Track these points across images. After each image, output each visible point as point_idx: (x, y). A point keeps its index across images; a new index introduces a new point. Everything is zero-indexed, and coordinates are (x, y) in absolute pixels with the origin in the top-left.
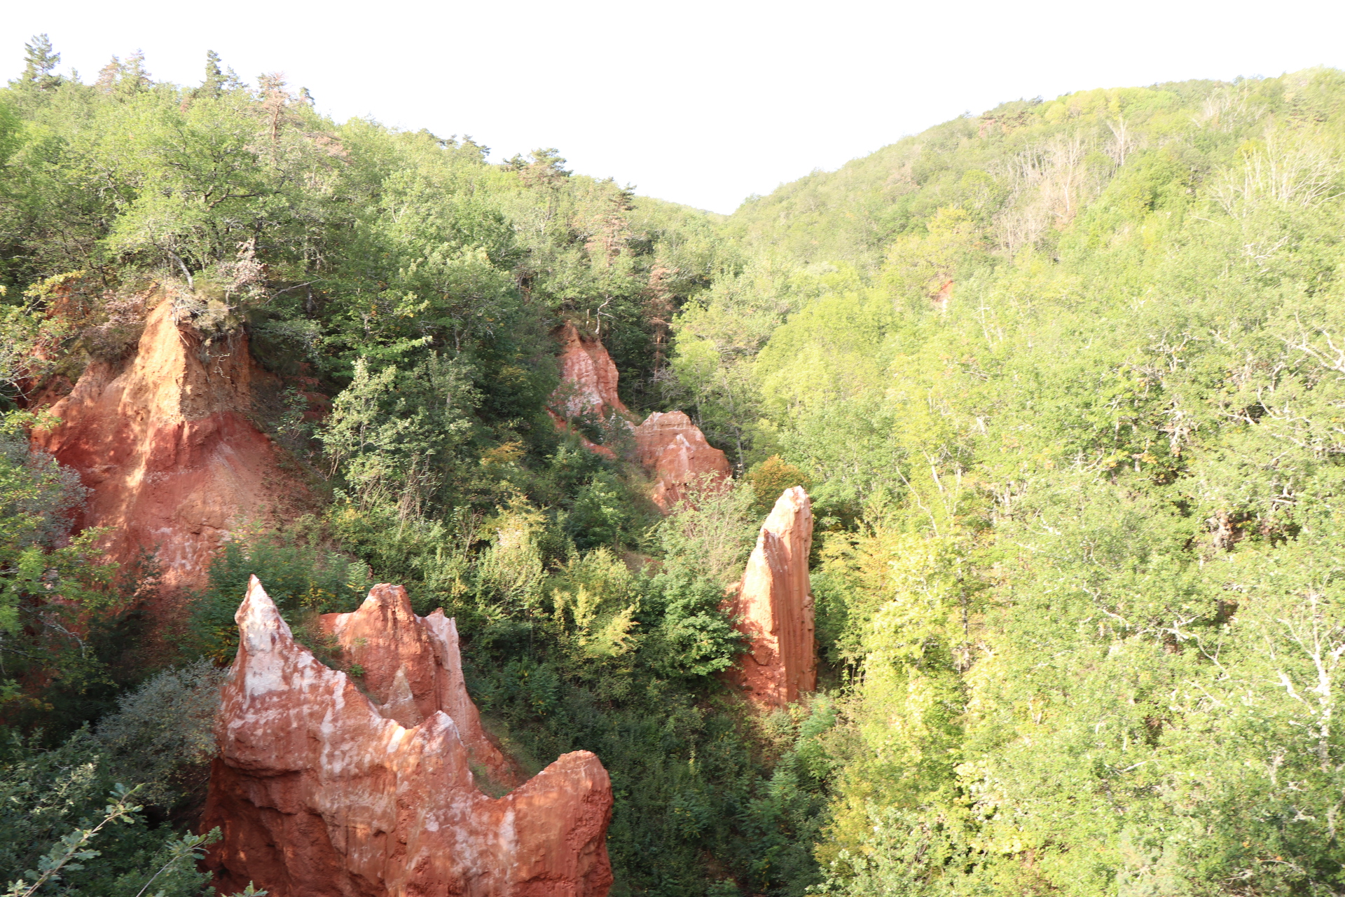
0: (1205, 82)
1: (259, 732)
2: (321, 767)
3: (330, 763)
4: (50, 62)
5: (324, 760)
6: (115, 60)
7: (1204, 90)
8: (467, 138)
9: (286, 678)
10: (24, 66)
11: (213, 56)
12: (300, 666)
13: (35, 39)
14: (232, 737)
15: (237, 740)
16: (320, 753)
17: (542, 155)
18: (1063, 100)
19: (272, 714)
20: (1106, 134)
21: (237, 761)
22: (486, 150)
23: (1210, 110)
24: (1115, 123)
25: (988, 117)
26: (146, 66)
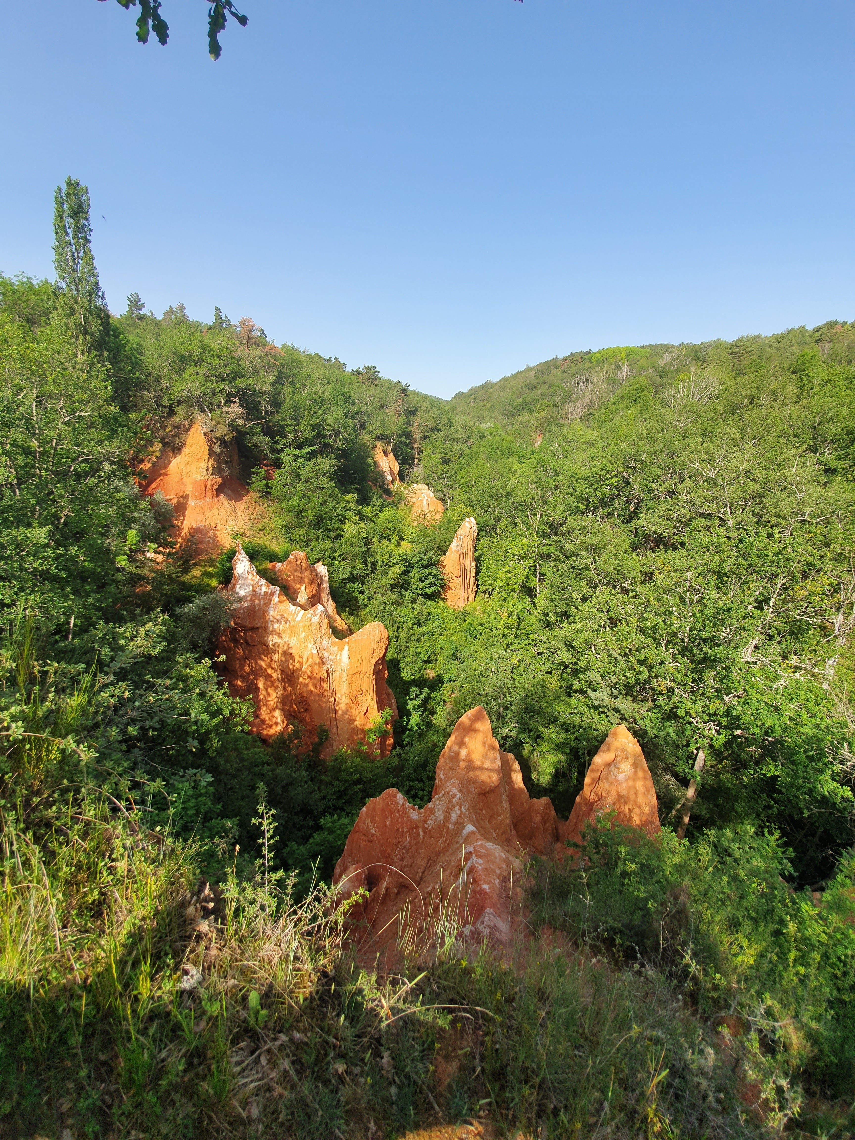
0: (666, 345)
4: (140, 307)
6: (171, 308)
7: (666, 348)
8: (336, 359)
10: (127, 309)
11: (218, 310)
12: (260, 584)
13: (132, 295)
17: (369, 368)
18: (600, 352)
19: (247, 604)
20: (618, 367)
22: (344, 365)
23: (667, 358)
24: (623, 364)
25: (565, 359)
26: (187, 312)
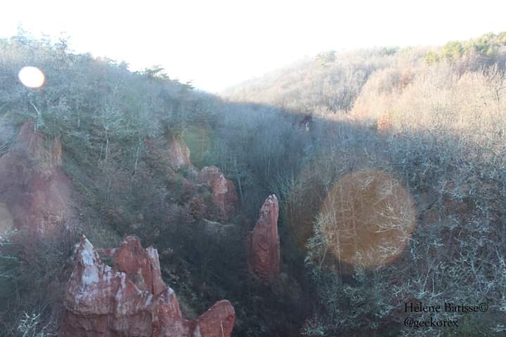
1: (90, 300)
2: (117, 312)
3: (121, 310)
5: (118, 309)
9: (100, 277)
12: (106, 271)
14: (78, 302)
15: (80, 303)
16: (116, 307)
19: (95, 292)
21: (80, 312)
